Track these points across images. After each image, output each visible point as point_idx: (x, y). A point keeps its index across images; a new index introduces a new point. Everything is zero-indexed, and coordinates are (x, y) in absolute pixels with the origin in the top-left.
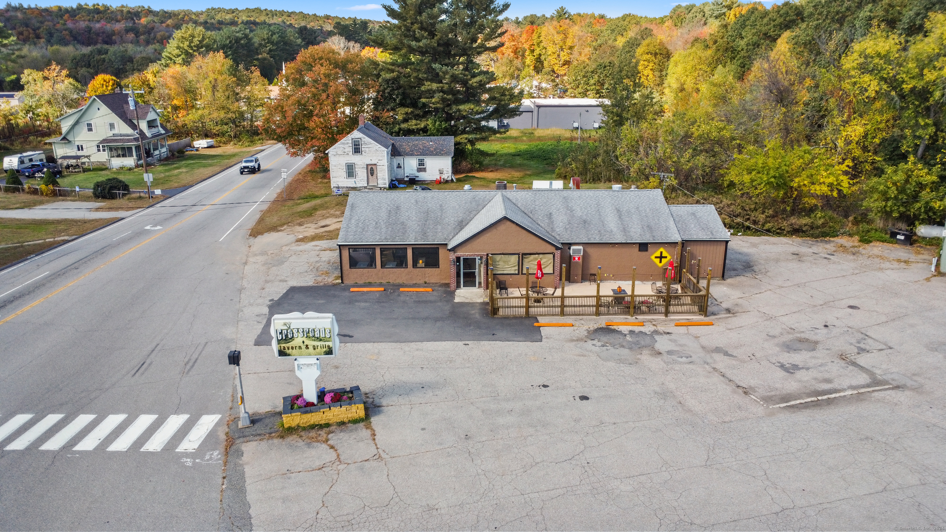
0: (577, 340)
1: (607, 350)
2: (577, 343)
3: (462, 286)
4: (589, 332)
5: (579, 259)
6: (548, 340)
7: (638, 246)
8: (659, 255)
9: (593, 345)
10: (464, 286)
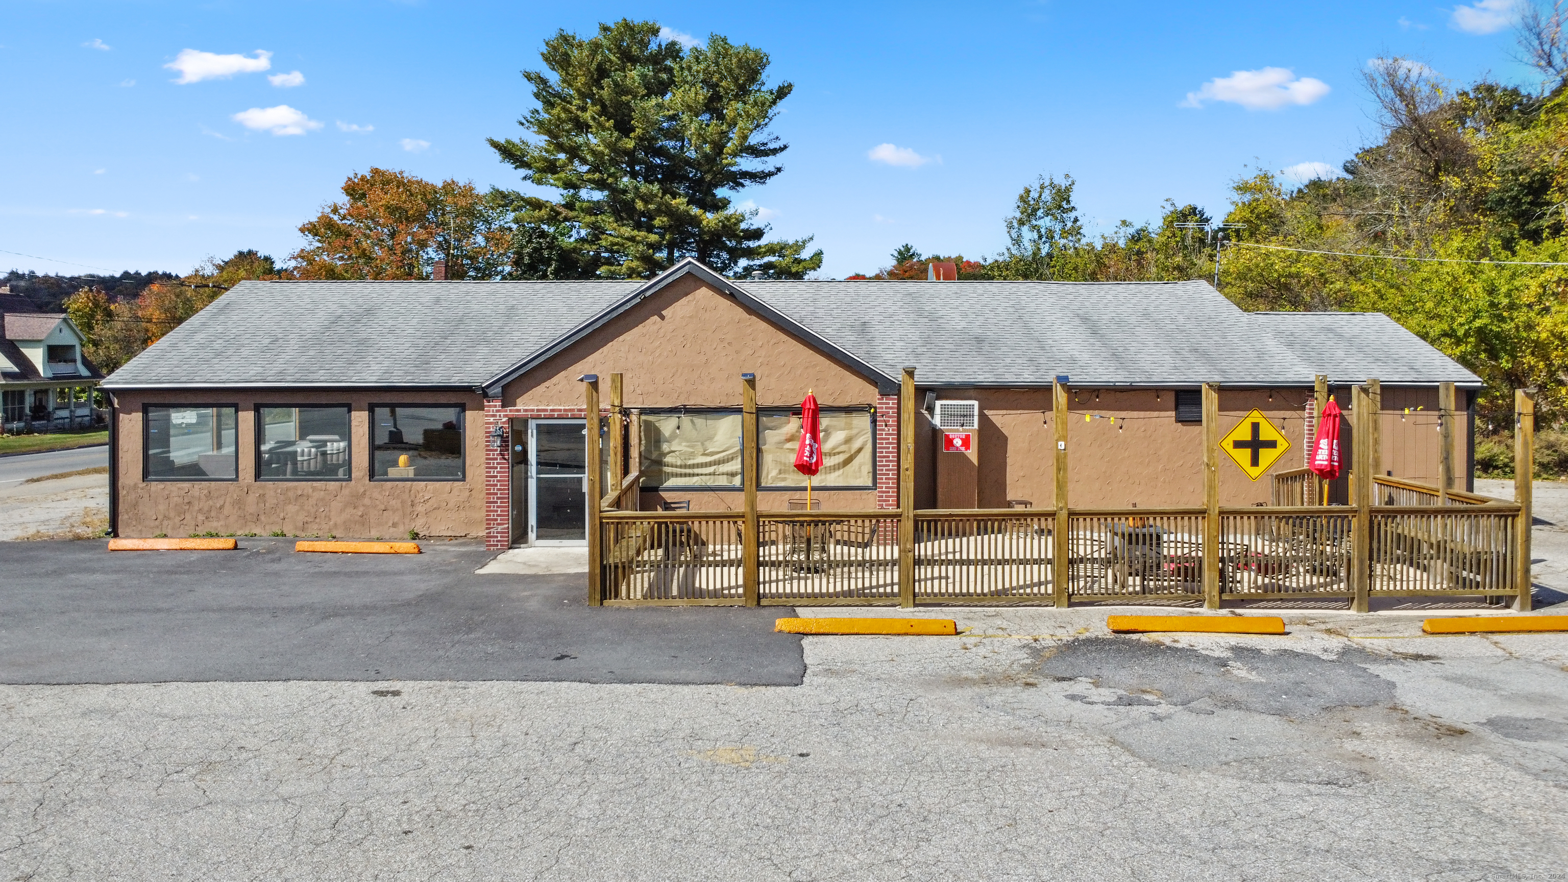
0: (986, 681)
1: (1157, 718)
2: (985, 690)
3: (532, 535)
4: (1035, 652)
5: (966, 442)
6: (833, 680)
7: (1171, 398)
8: (1248, 437)
9: (1073, 697)
10: (539, 537)
